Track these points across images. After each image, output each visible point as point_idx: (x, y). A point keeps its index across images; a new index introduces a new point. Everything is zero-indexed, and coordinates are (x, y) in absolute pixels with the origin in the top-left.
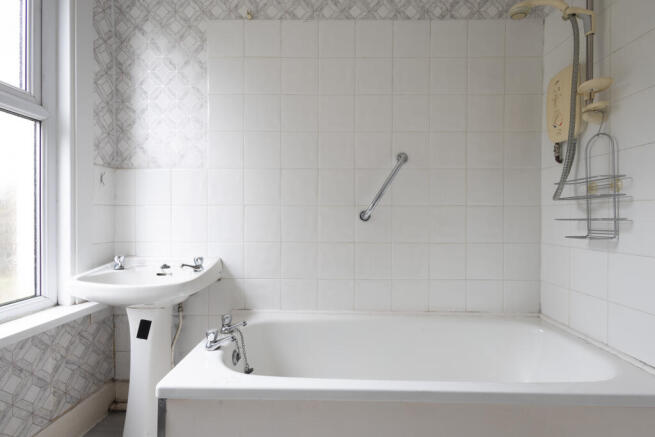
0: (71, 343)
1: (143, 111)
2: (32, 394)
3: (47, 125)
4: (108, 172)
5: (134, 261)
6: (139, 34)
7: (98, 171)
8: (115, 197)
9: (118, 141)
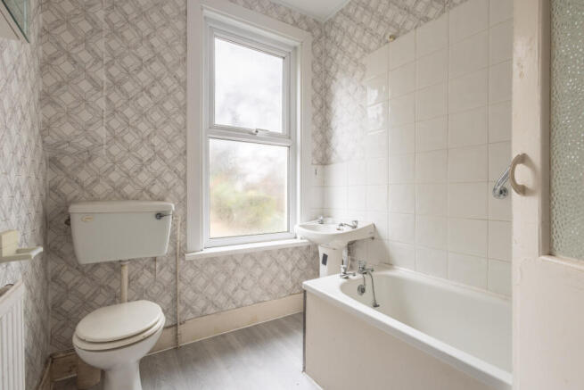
0: (300, 259)
1: (336, 127)
2: (283, 277)
3: (292, 149)
4: (319, 167)
5: (330, 220)
6: (334, 81)
7: (314, 167)
8: (324, 182)
9: (325, 149)
